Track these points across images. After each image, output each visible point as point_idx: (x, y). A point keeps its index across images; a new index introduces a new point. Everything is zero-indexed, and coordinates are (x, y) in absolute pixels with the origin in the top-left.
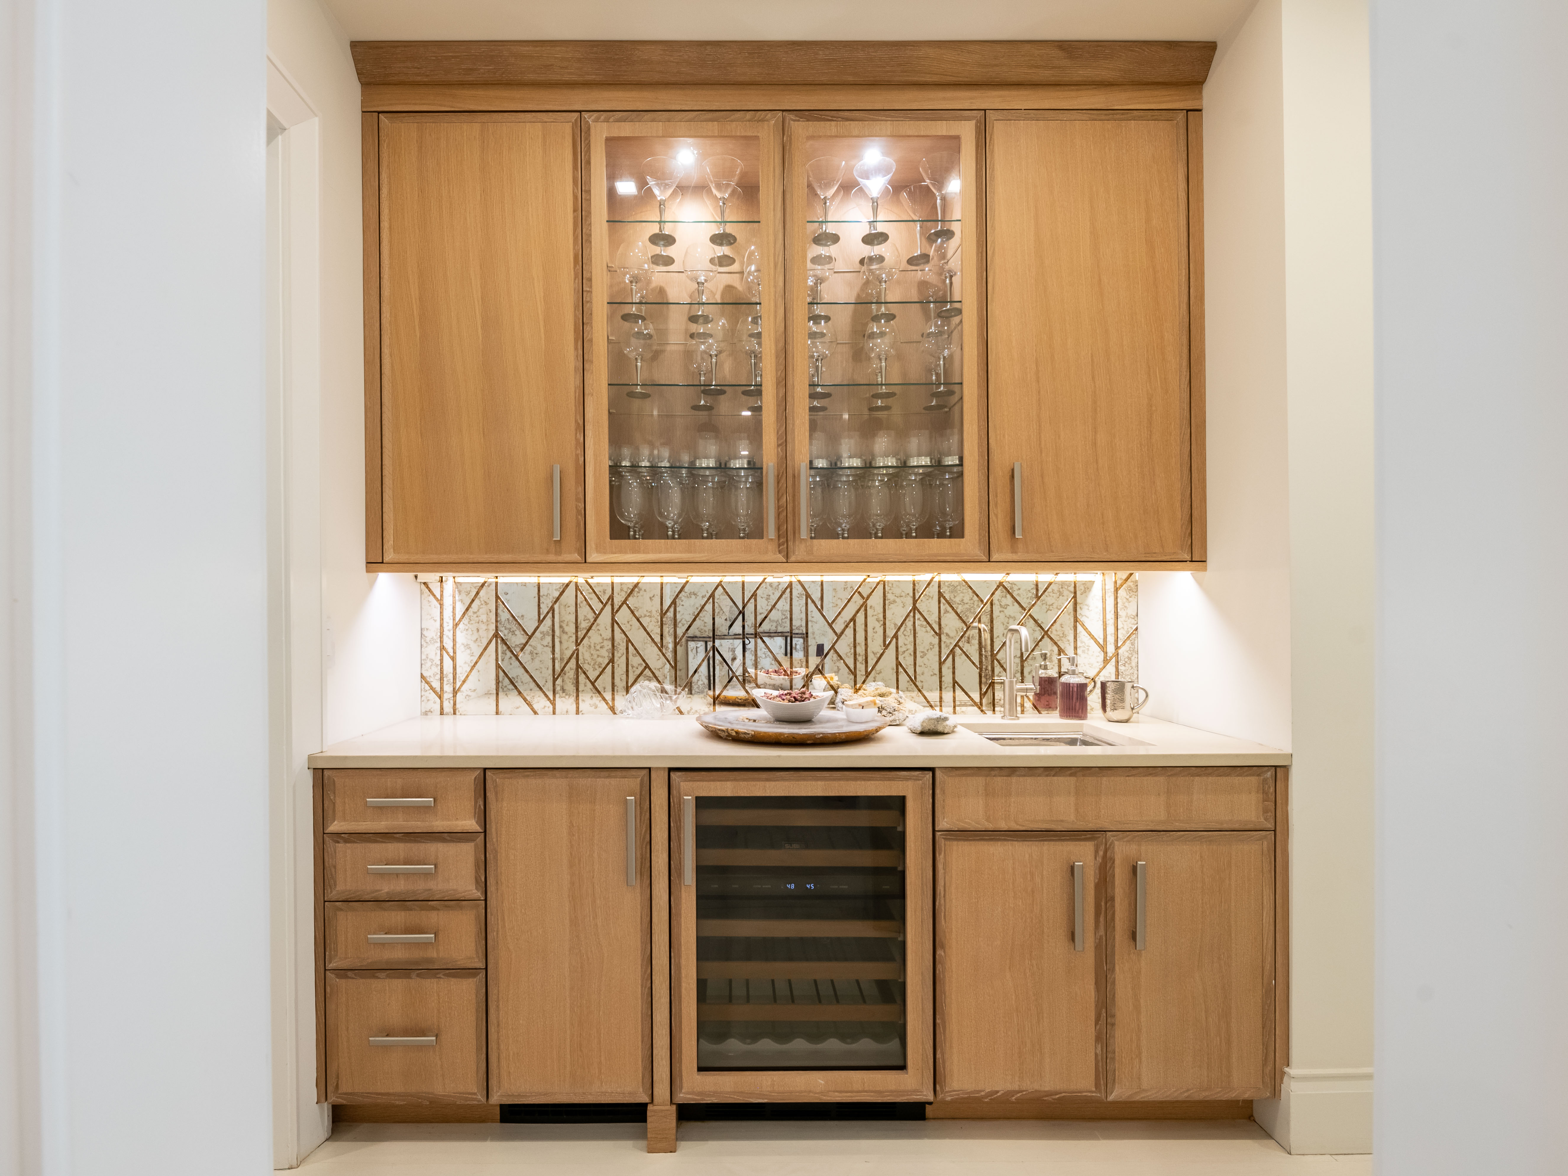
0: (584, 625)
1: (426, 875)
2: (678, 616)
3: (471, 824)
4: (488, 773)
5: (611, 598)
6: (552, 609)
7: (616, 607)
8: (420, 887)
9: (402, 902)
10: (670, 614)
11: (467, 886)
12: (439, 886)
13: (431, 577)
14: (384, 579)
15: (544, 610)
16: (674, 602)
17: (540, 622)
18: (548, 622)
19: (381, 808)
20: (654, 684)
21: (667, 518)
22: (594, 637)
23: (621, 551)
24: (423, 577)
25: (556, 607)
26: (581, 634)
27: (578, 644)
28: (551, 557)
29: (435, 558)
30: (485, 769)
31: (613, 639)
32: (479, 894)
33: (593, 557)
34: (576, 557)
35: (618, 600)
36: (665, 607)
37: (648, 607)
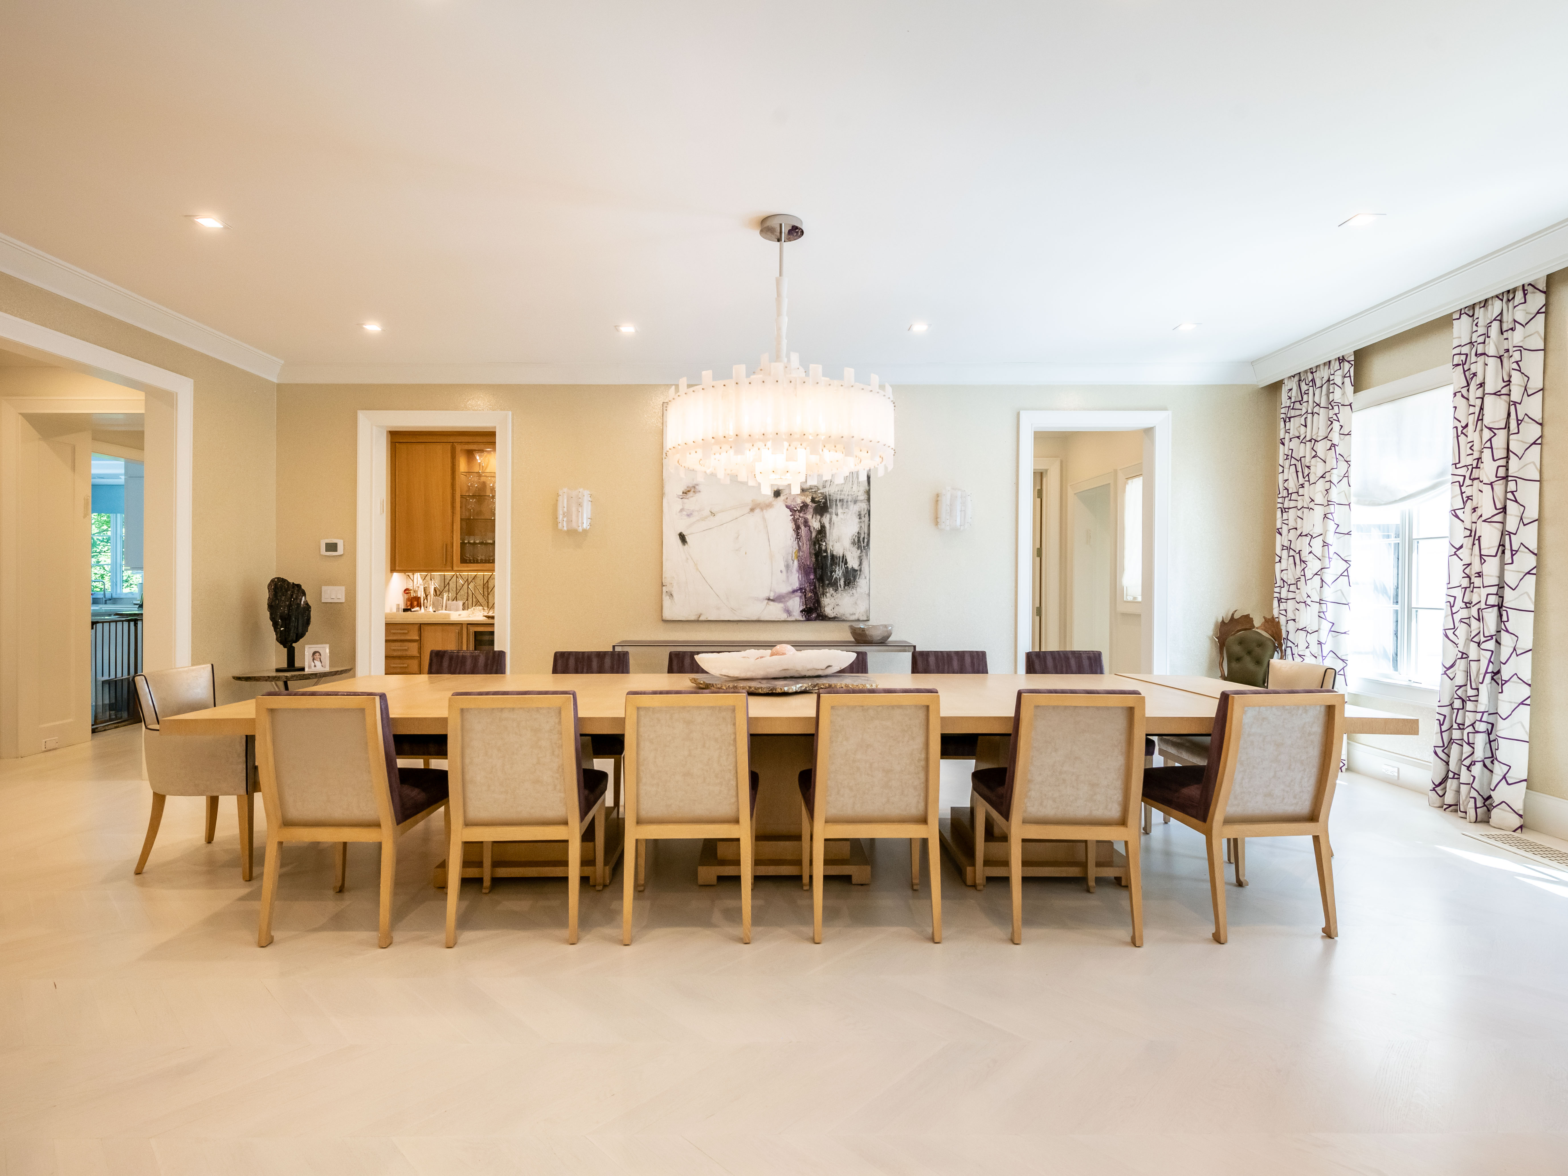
0: (459, 588)
1: (406, 650)
2: (489, 586)
3: (417, 638)
4: (422, 625)
5: (467, 580)
6: (449, 583)
7: (469, 583)
8: (404, 653)
9: (400, 657)
10: (487, 585)
11: (415, 653)
12: (409, 653)
13: (410, 574)
14: (395, 575)
15: (446, 583)
16: (488, 581)
17: (445, 587)
18: (447, 587)
19: (394, 633)
20: (481, 608)
21: (478, 557)
22: (462, 592)
23: (464, 567)
24: (407, 574)
25: (450, 583)
26: (458, 592)
27: (457, 595)
28: (444, 569)
29: (410, 569)
30: (421, 624)
31: (468, 593)
32: (419, 655)
33: (455, 568)
34: (450, 568)
35: (469, 581)
36: (485, 583)
37: (480, 582)
